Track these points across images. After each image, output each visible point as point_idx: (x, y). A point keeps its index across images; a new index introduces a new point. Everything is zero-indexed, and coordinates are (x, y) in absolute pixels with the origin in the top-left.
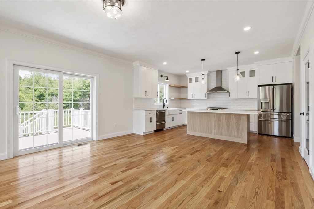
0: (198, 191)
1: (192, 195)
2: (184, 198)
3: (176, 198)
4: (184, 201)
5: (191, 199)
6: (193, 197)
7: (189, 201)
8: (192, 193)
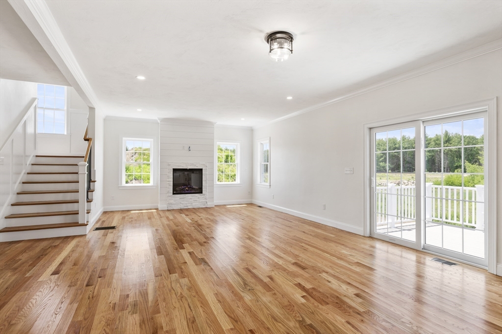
0: (191, 329)
1: (191, 321)
2: (194, 312)
3: (201, 306)
4: (191, 310)
5: (186, 316)
6: (187, 320)
7: (186, 313)
8: (194, 322)
